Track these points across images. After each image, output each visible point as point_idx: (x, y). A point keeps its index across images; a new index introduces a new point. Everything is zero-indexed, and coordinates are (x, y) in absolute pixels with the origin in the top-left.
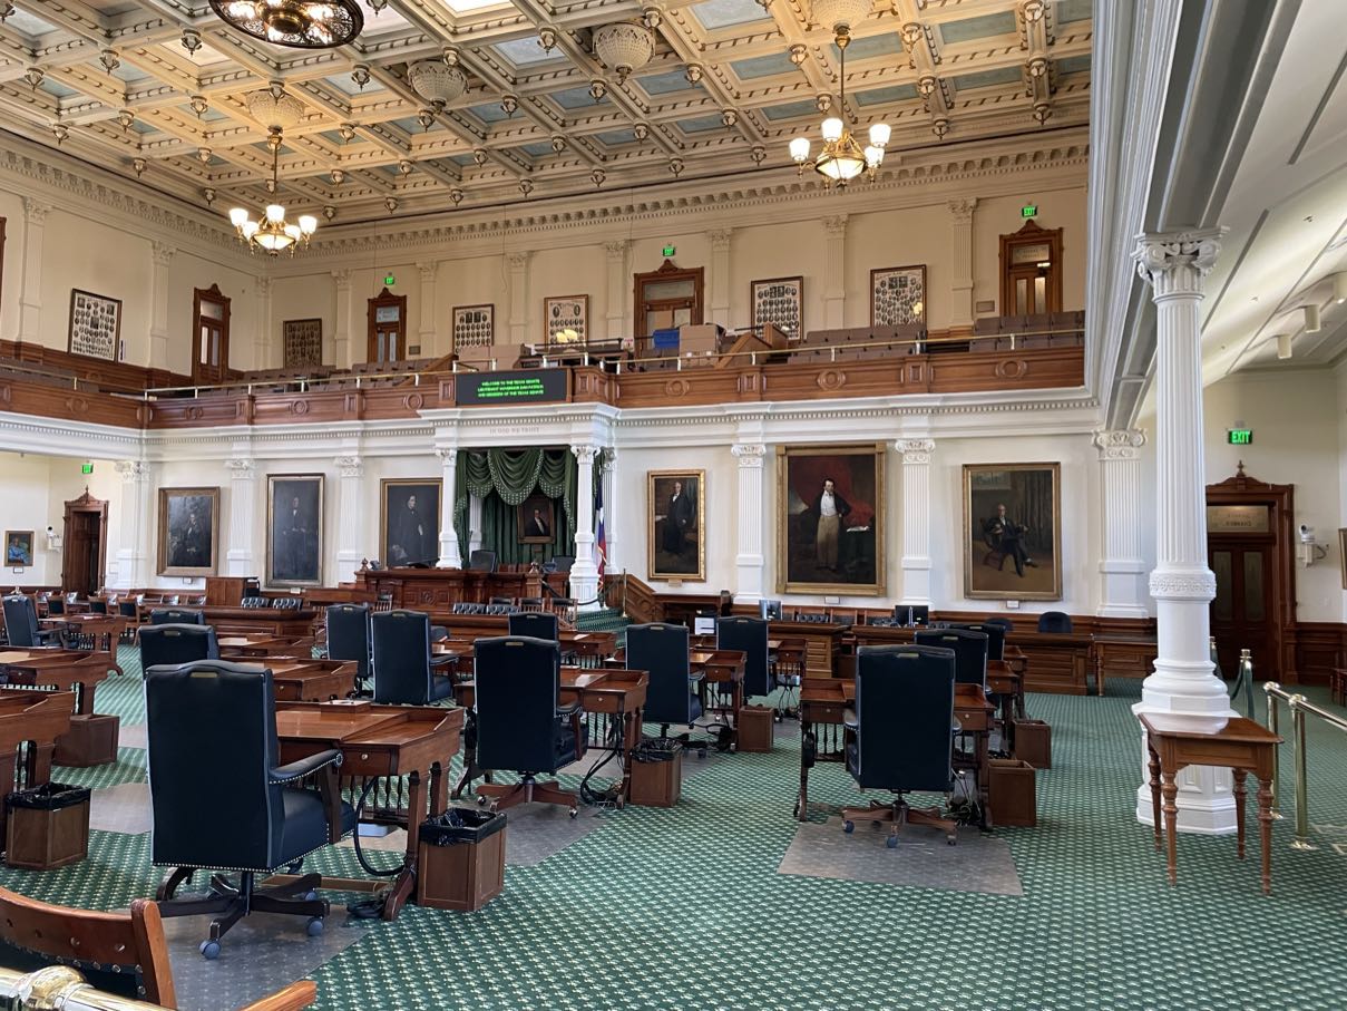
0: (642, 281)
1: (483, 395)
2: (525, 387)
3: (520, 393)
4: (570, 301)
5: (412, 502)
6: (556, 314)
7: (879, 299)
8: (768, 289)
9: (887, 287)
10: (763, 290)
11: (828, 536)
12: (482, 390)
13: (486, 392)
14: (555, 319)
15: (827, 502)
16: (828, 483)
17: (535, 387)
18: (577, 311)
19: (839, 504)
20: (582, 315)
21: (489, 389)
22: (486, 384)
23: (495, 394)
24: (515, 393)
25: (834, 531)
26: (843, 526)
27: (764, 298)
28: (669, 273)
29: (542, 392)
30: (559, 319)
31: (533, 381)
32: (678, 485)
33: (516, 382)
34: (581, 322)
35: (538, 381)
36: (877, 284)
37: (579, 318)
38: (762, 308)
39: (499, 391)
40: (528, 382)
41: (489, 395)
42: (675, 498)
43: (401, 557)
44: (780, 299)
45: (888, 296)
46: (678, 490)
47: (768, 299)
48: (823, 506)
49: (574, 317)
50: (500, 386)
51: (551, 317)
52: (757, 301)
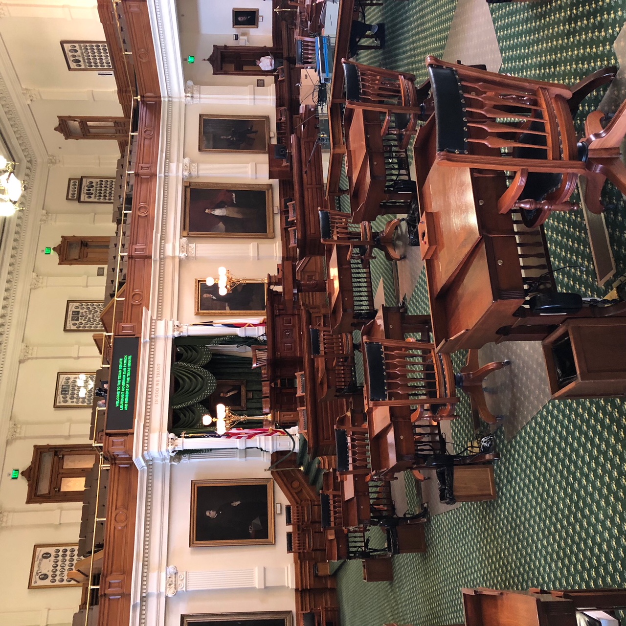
0: (34, 497)
1: (126, 406)
2: (125, 370)
3: (129, 374)
4: (36, 563)
5: (211, 514)
6: (45, 577)
7: (84, 327)
8: (61, 396)
9: (77, 322)
10: (62, 399)
11: (238, 212)
12: (122, 407)
13: (124, 403)
14: (50, 578)
15: (218, 212)
16: (206, 211)
17: (125, 361)
18: (46, 556)
19: (219, 206)
20: (52, 550)
21: (122, 401)
22: (117, 403)
23: (127, 396)
24: (128, 379)
25: (236, 209)
26: (232, 205)
27: (68, 399)
28: (32, 475)
29: (130, 357)
30: (50, 574)
31: (121, 363)
32: (205, 296)
33: (119, 377)
34: (58, 551)
35: (121, 360)
36: (74, 328)
37: (53, 554)
38: (75, 400)
39: (125, 392)
40: (120, 367)
41: (127, 401)
42: (214, 298)
43: (259, 523)
44: (71, 388)
45: (83, 322)
46: (209, 296)
47: (69, 396)
48: (221, 214)
49: (52, 558)
50: (121, 391)
51: (47, 582)
52: (69, 403)
